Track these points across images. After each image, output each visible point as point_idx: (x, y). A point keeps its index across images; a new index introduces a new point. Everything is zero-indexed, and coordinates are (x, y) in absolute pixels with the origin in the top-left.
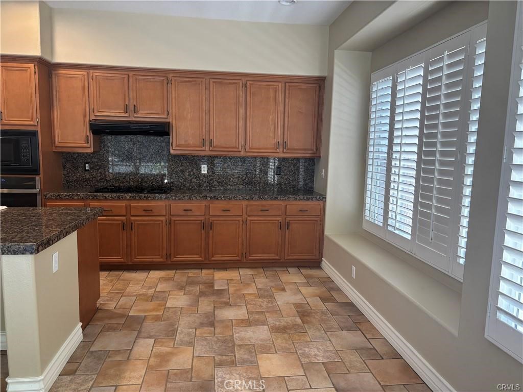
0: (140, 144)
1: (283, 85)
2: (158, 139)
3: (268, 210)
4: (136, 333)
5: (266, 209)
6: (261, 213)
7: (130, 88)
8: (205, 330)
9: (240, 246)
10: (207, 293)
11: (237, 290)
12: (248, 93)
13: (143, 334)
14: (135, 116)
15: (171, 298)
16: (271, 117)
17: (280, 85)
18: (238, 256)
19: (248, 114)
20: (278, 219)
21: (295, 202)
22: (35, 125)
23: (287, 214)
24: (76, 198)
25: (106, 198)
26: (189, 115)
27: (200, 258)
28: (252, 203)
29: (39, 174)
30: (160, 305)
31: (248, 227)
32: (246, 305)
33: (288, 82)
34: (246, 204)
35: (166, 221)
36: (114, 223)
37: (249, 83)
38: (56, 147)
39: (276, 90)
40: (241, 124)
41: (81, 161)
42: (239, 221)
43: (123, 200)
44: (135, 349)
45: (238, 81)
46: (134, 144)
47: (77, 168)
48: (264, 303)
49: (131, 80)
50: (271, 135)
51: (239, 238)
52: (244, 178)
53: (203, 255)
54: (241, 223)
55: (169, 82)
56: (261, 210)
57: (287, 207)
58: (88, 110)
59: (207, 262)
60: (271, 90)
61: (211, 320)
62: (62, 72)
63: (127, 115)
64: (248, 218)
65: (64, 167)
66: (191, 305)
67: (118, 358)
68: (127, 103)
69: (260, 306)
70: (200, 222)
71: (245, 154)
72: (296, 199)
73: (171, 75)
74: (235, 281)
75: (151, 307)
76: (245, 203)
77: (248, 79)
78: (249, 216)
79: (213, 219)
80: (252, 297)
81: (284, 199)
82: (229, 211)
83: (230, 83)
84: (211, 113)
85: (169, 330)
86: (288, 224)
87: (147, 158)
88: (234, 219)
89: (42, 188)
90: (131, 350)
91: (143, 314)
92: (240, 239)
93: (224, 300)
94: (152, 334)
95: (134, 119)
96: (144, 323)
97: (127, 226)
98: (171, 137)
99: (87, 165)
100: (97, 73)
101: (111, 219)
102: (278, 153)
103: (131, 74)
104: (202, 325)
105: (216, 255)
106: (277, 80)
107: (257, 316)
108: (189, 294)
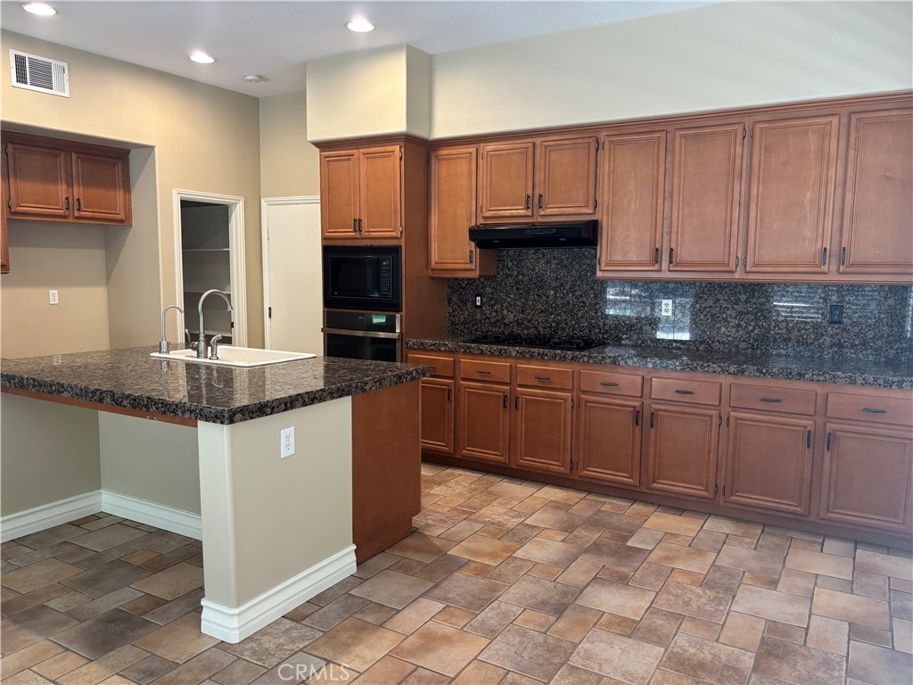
0: (556, 261)
1: (844, 120)
2: (586, 253)
3: (778, 401)
4: (431, 585)
5: (775, 397)
6: (761, 405)
7: (536, 165)
8: (539, 616)
9: (712, 469)
10: (603, 549)
11: (668, 558)
12: (756, 147)
13: (437, 592)
14: (542, 213)
15: (536, 541)
16: (809, 194)
17: (835, 120)
18: (706, 490)
19: (754, 192)
20: (804, 422)
21: (851, 389)
22: (397, 238)
23: (828, 415)
24: (443, 349)
25: (482, 353)
26: (633, 204)
27: (631, 480)
28: (743, 380)
29: (399, 311)
30: (505, 550)
31: (732, 432)
32: (657, 593)
33: (854, 113)
34: (728, 383)
35: (572, 400)
36: (492, 395)
37: (758, 127)
38: (433, 270)
39: (824, 135)
40: (735, 215)
41: (471, 292)
42: (711, 416)
43: (506, 357)
44: (405, 612)
45: (735, 127)
46: (548, 262)
47: (464, 302)
48: (700, 598)
49: (538, 151)
50: (808, 233)
51: (709, 453)
52: (750, 328)
53: (636, 475)
54: (715, 421)
55: (601, 147)
56: (763, 400)
57: (830, 397)
58: (474, 209)
59: (643, 489)
60: (810, 134)
61: (565, 601)
62: (444, 152)
63: (529, 213)
64: (732, 413)
65: (449, 301)
66: (556, 564)
67: (370, 619)
68: (530, 193)
69: (688, 603)
70: (632, 409)
71: (745, 276)
72: (853, 382)
73: (604, 133)
74: (680, 539)
75: (490, 550)
76: (726, 380)
77: (759, 118)
78: (735, 409)
79: (657, 407)
80: (685, 581)
81: (822, 378)
82: (690, 393)
83: (715, 133)
84: (675, 197)
85: (481, 597)
86: (830, 440)
87: (567, 288)
88: (701, 411)
89: (404, 331)
90: (399, 611)
91: (467, 557)
92: (712, 455)
93: (625, 570)
94: (450, 595)
95: (540, 220)
96: (456, 574)
97: (510, 402)
98: (598, 247)
99: (478, 298)
100: (490, 147)
101: (489, 387)
102: (825, 273)
103: (538, 140)
104: (542, 605)
105: (661, 479)
106: (826, 111)
107: (659, 622)
108: (573, 543)
